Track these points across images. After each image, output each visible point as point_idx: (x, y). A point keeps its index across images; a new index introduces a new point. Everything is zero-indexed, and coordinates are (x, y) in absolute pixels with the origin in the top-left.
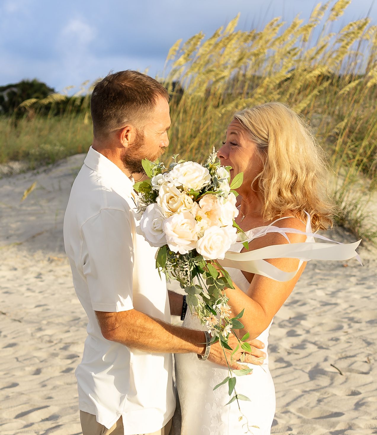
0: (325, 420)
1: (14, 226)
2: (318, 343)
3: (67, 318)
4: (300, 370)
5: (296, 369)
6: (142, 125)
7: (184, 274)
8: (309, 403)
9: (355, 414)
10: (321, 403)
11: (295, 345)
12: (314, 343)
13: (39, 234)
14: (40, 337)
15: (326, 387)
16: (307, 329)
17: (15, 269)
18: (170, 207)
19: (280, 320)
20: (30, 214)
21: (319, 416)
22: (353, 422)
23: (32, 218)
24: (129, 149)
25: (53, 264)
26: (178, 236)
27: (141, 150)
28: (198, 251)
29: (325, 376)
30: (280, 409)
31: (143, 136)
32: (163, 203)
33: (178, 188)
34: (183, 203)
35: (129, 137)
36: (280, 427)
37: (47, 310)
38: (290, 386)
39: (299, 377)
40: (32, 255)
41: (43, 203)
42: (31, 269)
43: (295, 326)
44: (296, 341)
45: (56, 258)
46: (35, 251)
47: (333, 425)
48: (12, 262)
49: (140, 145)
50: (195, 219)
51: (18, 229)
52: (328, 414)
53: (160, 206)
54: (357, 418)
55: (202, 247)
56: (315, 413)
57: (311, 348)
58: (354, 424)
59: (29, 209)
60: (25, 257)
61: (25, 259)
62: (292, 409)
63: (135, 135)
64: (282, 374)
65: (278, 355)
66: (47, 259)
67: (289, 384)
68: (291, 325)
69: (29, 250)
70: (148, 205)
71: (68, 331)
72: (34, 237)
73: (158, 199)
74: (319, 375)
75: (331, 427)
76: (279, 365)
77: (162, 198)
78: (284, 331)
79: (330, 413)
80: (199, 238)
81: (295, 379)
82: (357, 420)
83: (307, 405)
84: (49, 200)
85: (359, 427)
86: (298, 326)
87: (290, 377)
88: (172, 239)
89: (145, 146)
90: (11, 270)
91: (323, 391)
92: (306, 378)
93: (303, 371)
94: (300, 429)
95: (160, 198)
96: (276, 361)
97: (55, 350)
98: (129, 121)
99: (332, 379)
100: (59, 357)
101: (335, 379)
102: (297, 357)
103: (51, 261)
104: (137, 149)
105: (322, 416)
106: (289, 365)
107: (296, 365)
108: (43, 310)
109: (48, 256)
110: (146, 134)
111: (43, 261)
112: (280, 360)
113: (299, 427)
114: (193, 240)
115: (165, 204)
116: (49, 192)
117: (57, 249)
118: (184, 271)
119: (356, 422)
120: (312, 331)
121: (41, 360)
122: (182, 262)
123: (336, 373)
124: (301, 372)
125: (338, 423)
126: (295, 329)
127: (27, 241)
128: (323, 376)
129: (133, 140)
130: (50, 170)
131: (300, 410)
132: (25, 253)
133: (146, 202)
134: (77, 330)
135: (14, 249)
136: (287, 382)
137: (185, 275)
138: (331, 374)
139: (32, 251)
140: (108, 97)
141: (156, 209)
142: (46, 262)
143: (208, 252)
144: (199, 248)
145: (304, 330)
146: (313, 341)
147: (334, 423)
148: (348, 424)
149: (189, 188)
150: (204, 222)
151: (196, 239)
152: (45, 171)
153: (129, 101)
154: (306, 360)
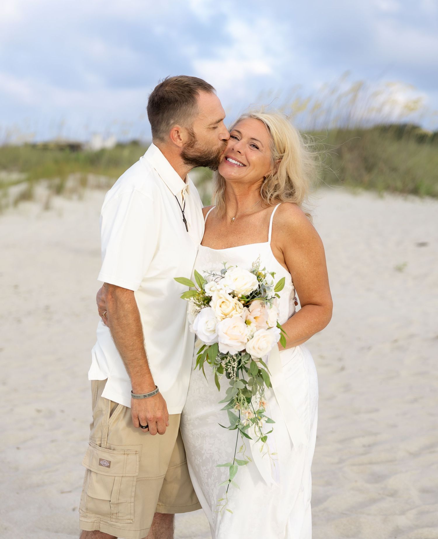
6: (189, 123)
18: (223, 311)
24: (184, 148)
26: (229, 338)
27: (196, 147)
28: (248, 351)
32: (216, 307)
33: (230, 294)
34: (235, 308)
35: (182, 136)
50: (245, 323)
53: (214, 310)
55: (252, 348)
63: (186, 133)
70: (201, 308)
73: (211, 303)
77: (214, 303)
80: (248, 340)
89: (199, 142)
98: (176, 122)
110: (196, 130)
114: (243, 341)
129: (186, 139)
133: (199, 306)
144: (249, 349)
149: (241, 294)
150: (253, 325)
151: (246, 341)
153: (170, 104)
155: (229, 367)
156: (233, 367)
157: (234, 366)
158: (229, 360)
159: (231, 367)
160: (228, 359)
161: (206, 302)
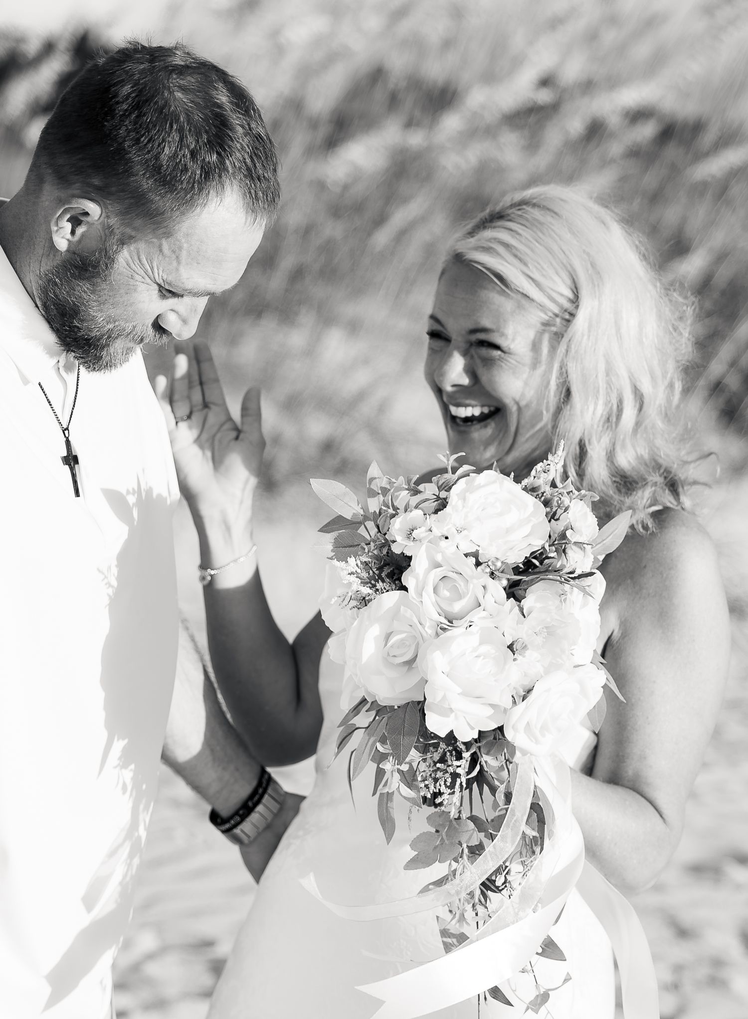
7: (445, 781)
18: (442, 606)
26: (460, 691)
28: (509, 734)
32: (424, 593)
33: (467, 556)
34: (480, 600)
50: (509, 647)
53: (414, 601)
55: (521, 726)
73: (408, 579)
77: (421, 577)
80: (514, 702)
88: (444, 698)
95: (417, 579)
114: (500, 703)
115: (429, 598)
118: (447, 772)
122: (449, 751)
137: (448, 784)
141: (402, 607)
143: (534, 740)
144: (513, 727)
149: (497, 559)
150: (531, 658)
151: (506, 703)
155: (439, 774)
156: (455, 776)
157: (459, 771)
158: (444, 754)
159: (447, 775)
160: (440, 750)
161: (387, 571)
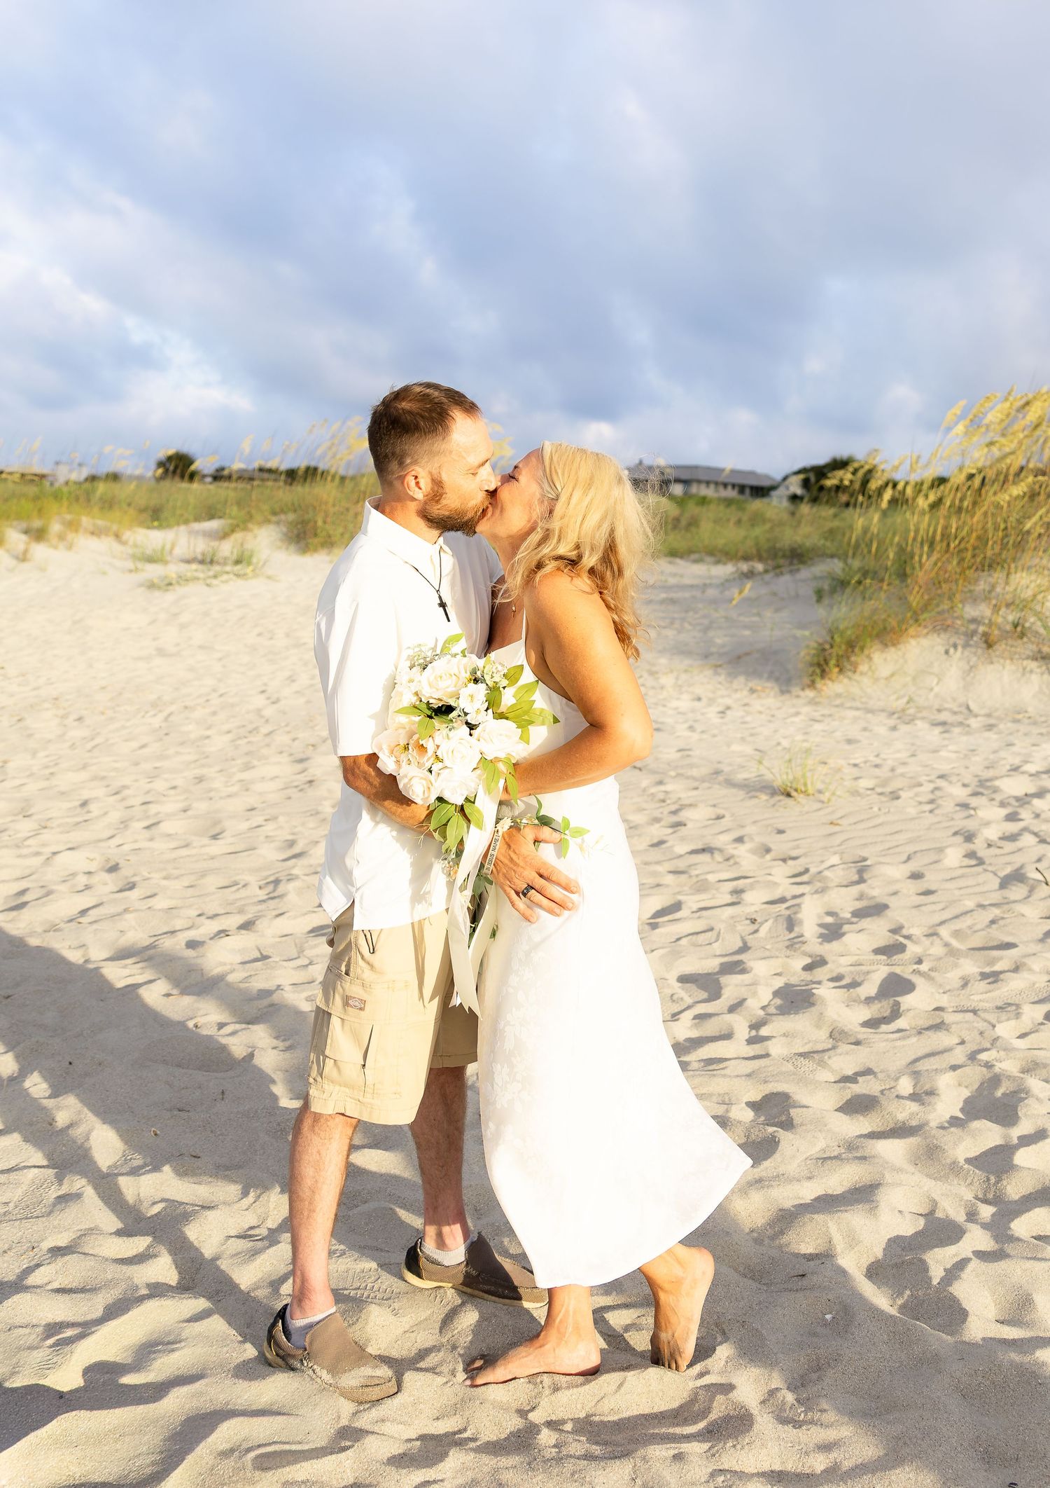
0: (982, 952)
1: (719, 641)
2: (1041, 834)
3: (704, 771)
4: (992, 872)
5: (986, 870)
6: (436, 465)
8: (974, 925)
9: (1034, 948)
10: (994, 926)
11: (1007, 834)
12: (1036, 834)
13: (747, 654)
14: (652, 794)
15: (1015, 902)
16: (1038, 812)
17: (699, 699)
19: (1006, 796)
20: (746, 627)
21: (980, 945)
22: (1025, 960)
23: (747, 633)
24: (426, 503)
25: (755, 695)
27: (444, 502)
29: (1022, 885)
30: (926, 929)
31: (441, 482)
35: (422, 485)
36: (907, 957)
37: (688, 756)
38: (962, 895)
39: (984, 882)
40: (731, 682)
41: (768, 614)
42: (720, 700)
43: (1021, 806)
44: (1013, 827)
45: (759, 688)
46: (735, 677)
47: (992, 962)
48: (699, 691)
49: (441, 495)
51: (723, 646)
52: (995, 943)
54: (1034, 954)
56: (977, 941)
57: (1028, 840)
58: (1024, 964)
59: (747, 620)
60: (720, 683)
61: (719, 686)
62: (944, 932)
63: (429, 480)
64: (962, 876)
65: (971, 847)
66: (748, 688)
67: (962, 892)
68: (1017, 804)
69: (729, 674)
71: (696, 788)
72: (739, 657)
74: (1015, 883)
75: (988, 965)
76: (967, 862)
78: (1003, 812)
79: (999, 943)
81: (979, 885)
82: (1033, 958)
83: (970, 927)
84: (777, 610)
85: (1030, 970)
86: (1026, 806)
87: (970, 882)
89: (448, 495)
90: (693, 700)
91: (1006, 907)
92: (996, 883)
93: (995, 874)
94: (935, 963)
96: (965, 856)
97: (662, 813)
98: (415, 462)
99: (1031, 890)
100: (662, 823)
101: (1036, 891)
102: (998, 851)
103: (752, 691)
104: (437, 502)
105: (986, 945)
106: (981, 862)
107: (990, 864)
108: (683, 757)
109: (751, 684)
110: (445, 477)
111: (741, 690)
112: (971, 855)
113: (934, 960)
116: (783, 599)
117: (766, 675)
119: (1029, 961)
120: (1043, 816)
121: (631, 825)
123: (1041, 881)
124: (991, 875)
125: (1000, 959)
126: (1020, 810)
127: (730, 662)
128: (1019, 884)
129: (429, 489)
130: (798, 570)
131: (957, 934)
132: (722, 678)
134: (709, 788)
135: (709, 672)
136: (960, 889)
138: (1031, 882)
139: (732, 675)
140: (380, 428)
142: (745, 693)
145: (1033, 813)
146: (1036, 830)
147: (994, 958)
148: (1016, 962)
152: (791, 572)
153: (407, 432)
154: (1008, 859)
